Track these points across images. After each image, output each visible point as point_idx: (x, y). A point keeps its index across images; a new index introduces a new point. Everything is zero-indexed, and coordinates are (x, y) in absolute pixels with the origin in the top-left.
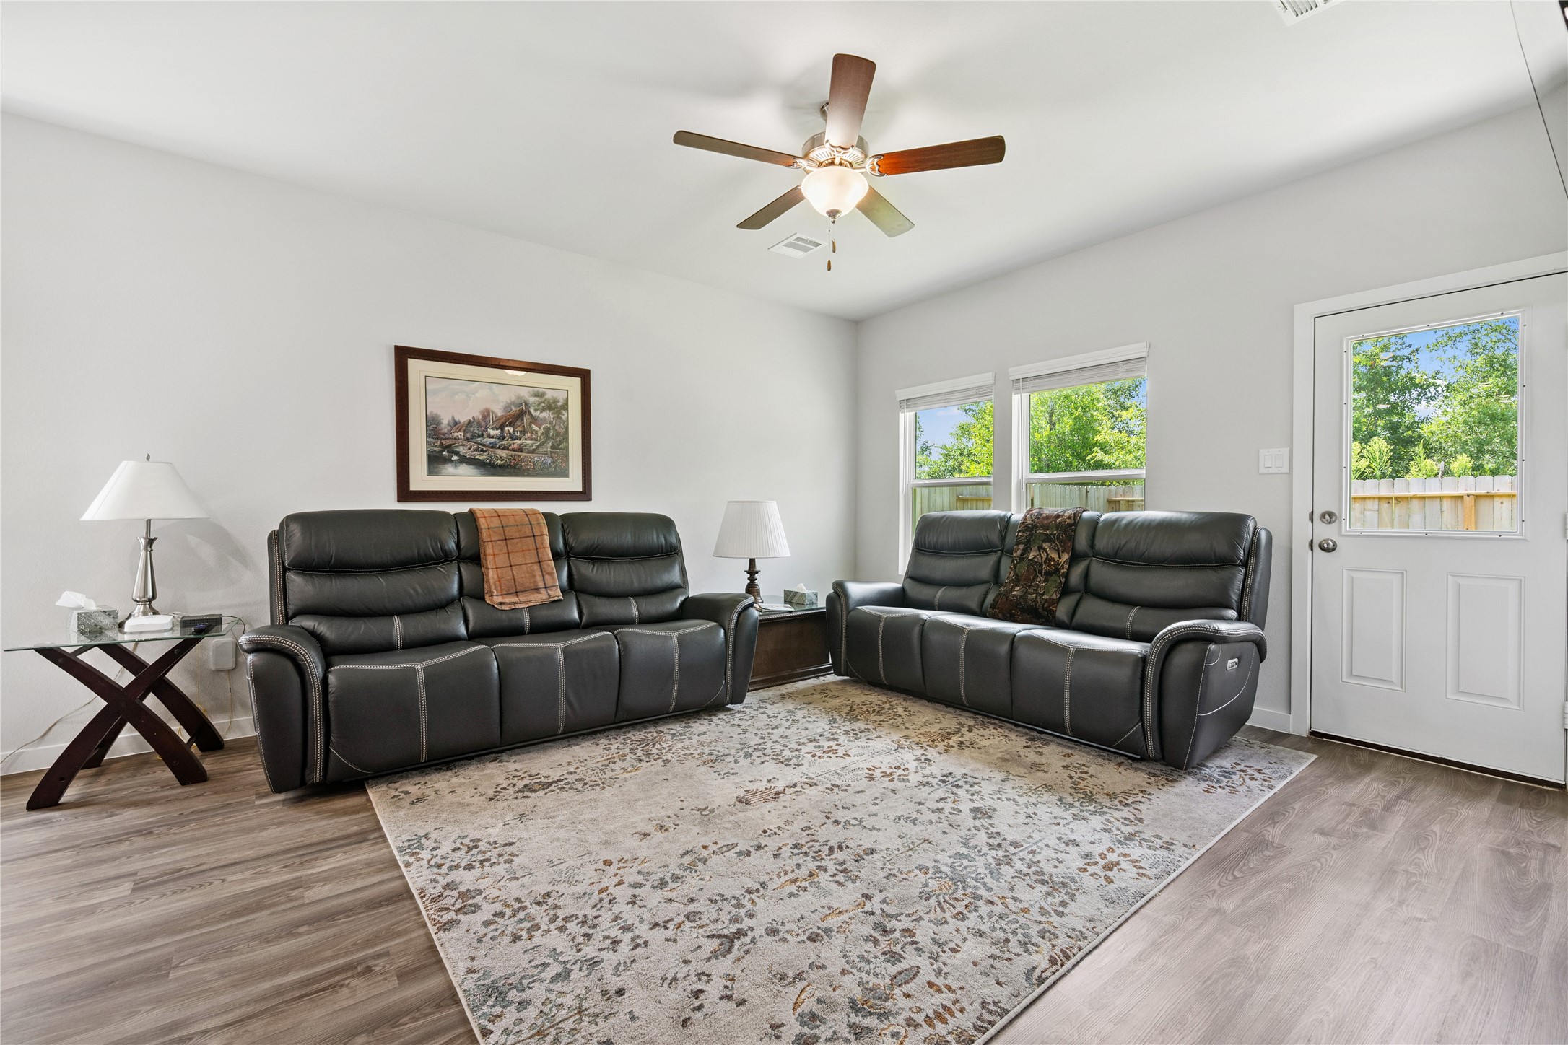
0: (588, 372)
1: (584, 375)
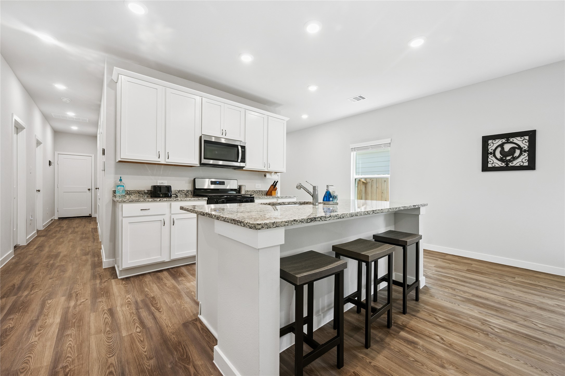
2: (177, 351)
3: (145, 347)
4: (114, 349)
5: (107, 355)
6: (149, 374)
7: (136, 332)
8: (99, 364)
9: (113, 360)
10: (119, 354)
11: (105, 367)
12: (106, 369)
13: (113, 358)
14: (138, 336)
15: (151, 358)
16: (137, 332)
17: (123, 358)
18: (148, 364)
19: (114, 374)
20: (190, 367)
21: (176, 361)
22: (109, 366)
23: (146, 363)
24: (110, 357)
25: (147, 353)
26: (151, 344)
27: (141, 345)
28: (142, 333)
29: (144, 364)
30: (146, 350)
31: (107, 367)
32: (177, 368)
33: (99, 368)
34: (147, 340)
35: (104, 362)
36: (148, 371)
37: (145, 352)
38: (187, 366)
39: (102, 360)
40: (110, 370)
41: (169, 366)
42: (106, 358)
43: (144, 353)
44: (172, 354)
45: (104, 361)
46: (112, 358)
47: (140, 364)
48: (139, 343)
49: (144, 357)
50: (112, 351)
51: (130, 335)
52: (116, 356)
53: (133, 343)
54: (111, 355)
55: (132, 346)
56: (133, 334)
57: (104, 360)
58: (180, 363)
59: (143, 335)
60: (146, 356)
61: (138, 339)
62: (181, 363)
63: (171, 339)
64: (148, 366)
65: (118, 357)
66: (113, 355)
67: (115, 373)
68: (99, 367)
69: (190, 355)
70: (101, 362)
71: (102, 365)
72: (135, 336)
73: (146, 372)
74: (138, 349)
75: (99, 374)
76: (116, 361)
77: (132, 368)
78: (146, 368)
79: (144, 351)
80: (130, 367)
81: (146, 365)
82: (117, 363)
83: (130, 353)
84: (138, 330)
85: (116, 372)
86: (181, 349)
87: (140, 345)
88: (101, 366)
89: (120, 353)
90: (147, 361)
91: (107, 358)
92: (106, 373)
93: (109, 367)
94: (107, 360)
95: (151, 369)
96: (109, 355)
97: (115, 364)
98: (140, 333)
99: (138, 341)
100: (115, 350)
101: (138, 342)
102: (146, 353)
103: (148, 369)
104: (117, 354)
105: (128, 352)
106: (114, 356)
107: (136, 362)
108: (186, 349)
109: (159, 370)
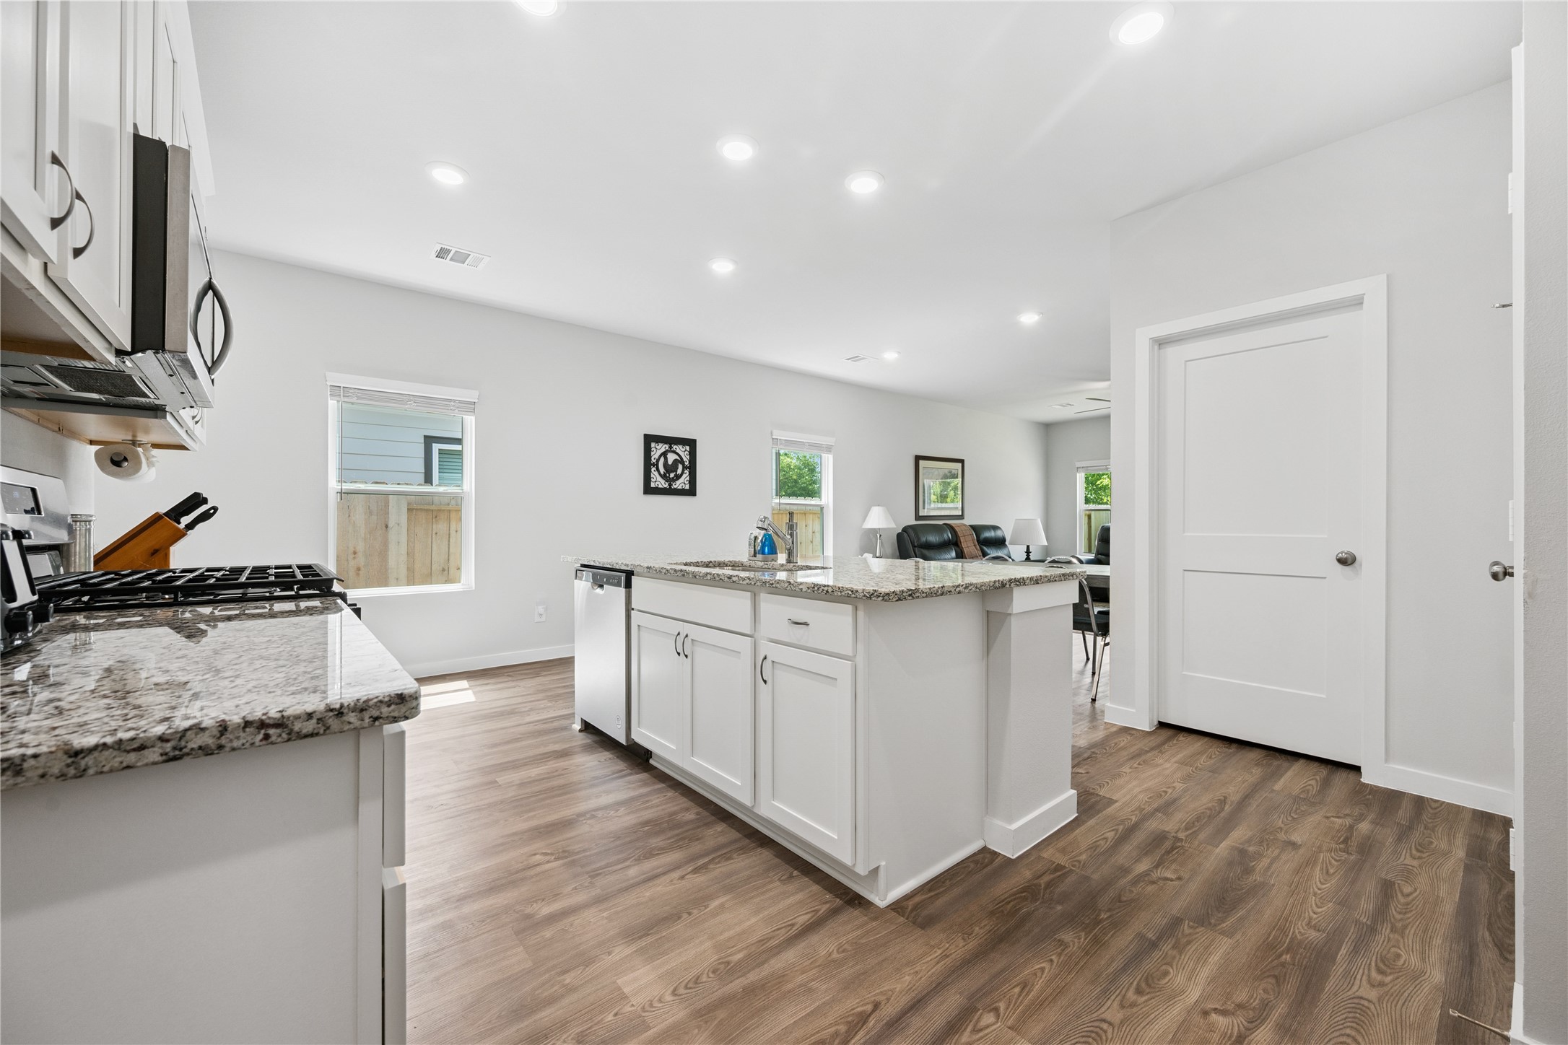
0: (963, 460)
1: (962, 461)
2: (1020, 909)
3: (1039, 969)
4: (1083, 1034)
5: (1110, 1037)
6: (1094, 929)
7: (997, 1022)
8: (1141, 1033)
9: (1113, 1012)
10: (1090, 1010)
11: (1138, 1014)
12: (1140, 1007)
13: (1107, 1016)
14: (1011, 1006)
15: (1061, 943)
16: (998, 1016)
17: (1093, 994)
18: (1076, 940)
19: (1138, 984)
20: (1042, 881)
21: (1042, 902)
22: (1130, 1005)
23: (1076, 944)
24: (1110, 1024)
25: (1051, 956)
26: (1024, 962)
27: (1038, 979)
28: (996, 1002)
29: (1079, 948)
30: (1047, 961)
31: (1135, 1010)
32: (1055, 896)
33: (1148, 1024)
34: (1015, 977)
35: (1130, 1026)
36: (1090, 932)
37: (1051, 961)
38: (1043, 887)
39: (1129, 1036)
40: (1135, 997)
41: (1059, 908)
42: (1118, 1033)
43: (1056, 961)
44: (1029, 914)
45: (1128, 1030)
46: (1109, 1019)
47: (1087, 953)
48: (1033, 990)
49: (1066, 955)
50: (1093, 1035)
51: (1016, 1030)
52: (1099, 1012)
53: (1038, 1004)
54: (1105, 1026)
55: (1050, 998)
56: (1010, 1023)
57: (1125, 1031)
58: (1044, 896)
59: (1002, 997)
60: (1060, 955)
61: (1021, 998)
62: (1042, 895)
63: (989, 932)
64: (1079, 939)
65: (1100, 1006)
66: (1100, 1020)
67: (1135, 983)
68: (1148, 1026)
69: (1016, 889)
70: (1134, 1035)
71: (1138, 1023)
72: (1014, 1013)
73: (1093, 935)
74: (1050, 981)
75: (1158, 1012)
76: (1109, 1002)
77: (1103, 962)
78: (1085, 939)
79: (1052, 965)
80: (1103, 966)
81: (1079, 942)
82: (1113, 997)
83: (1072, 988)
84: (988, 1018)
85: (1132, 983)
86: (1009, 907)
87: (1037, 984)
88: (1142, 1025)
89: (1087, 1008)
90: (1072, 946)
91: (1116, 1029)
92: (1146, 1001)
93: (1133, 1005)
94: (1122, 1023)
95: (1083, 930)
96: (1105, 1032)
97: (1118, 999)
98: (996, 1010)
99: (1027, 994)
100: (1086, 1029)
101: (1032, 993)
102: (1053, 957)
103: (1086, 934)
104: (1093, 1016)
105: (1073, 993)
106: (1102, 1016)
107: (1085, 963)
108: (1006, 899)
109: (1077, 919)
